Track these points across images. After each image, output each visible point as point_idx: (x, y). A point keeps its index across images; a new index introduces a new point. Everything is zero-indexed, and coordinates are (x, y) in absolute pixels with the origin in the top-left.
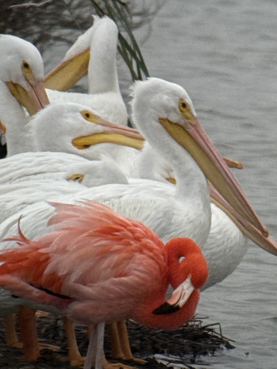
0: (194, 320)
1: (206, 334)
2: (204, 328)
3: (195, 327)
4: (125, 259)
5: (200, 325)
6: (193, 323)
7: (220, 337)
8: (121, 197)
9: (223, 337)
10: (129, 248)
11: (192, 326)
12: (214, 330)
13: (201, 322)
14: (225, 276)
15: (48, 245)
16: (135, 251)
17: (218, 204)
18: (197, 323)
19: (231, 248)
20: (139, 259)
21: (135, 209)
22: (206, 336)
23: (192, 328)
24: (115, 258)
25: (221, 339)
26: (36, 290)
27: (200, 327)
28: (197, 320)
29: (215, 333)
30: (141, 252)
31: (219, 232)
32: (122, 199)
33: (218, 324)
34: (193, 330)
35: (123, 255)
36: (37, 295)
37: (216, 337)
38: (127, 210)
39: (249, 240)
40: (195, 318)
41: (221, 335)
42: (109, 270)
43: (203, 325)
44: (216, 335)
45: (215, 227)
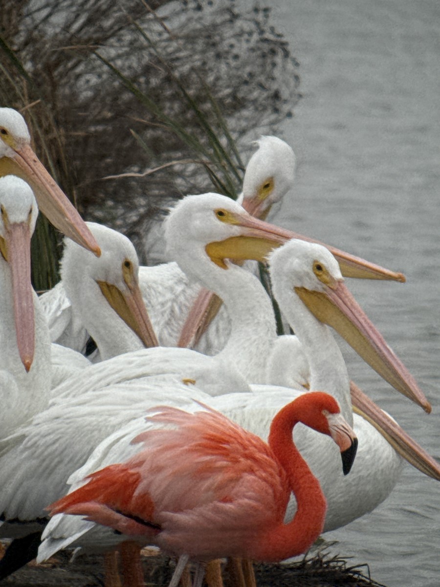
0: (336, 560)
1: (351, 577)
2: (348, 570)
3: (337, 568)
4: (231, 480)
5: (343, 566)
6: (335, 563)
7: (368, 581)
8: (244, 407)
9: (372, 581)
10: (237, 466)
11: (334, 567)
12: (361, 573)
13: (345, 563)
14: (376, 505)
15: (140, 464)
16: (245, 471)
17: (366, 416)
18: (340, 564)
19: (382, 470)
20: (248, 481)
21: (262, 420)
22: (351, 580)
23: (333, 570)
24: (219, 478)
25: (370, 584)
26: (124, 518)
27: (343, 569)
28: (339, 560)
29: (363, 576)
30: (251, 471)
31: (368, 452)
32: (246, 409)
33: (366, 565)
34: (336, 572)
35: (230, 474)
36: (125, 524)
37: (363, 581)
38: (253, 424)
39: (405, 461)
40: (338, 557)
41: (369, 579)
42: (210, 493)
43: (348, 566)
44: (364, 578)
45: (363, 445)
